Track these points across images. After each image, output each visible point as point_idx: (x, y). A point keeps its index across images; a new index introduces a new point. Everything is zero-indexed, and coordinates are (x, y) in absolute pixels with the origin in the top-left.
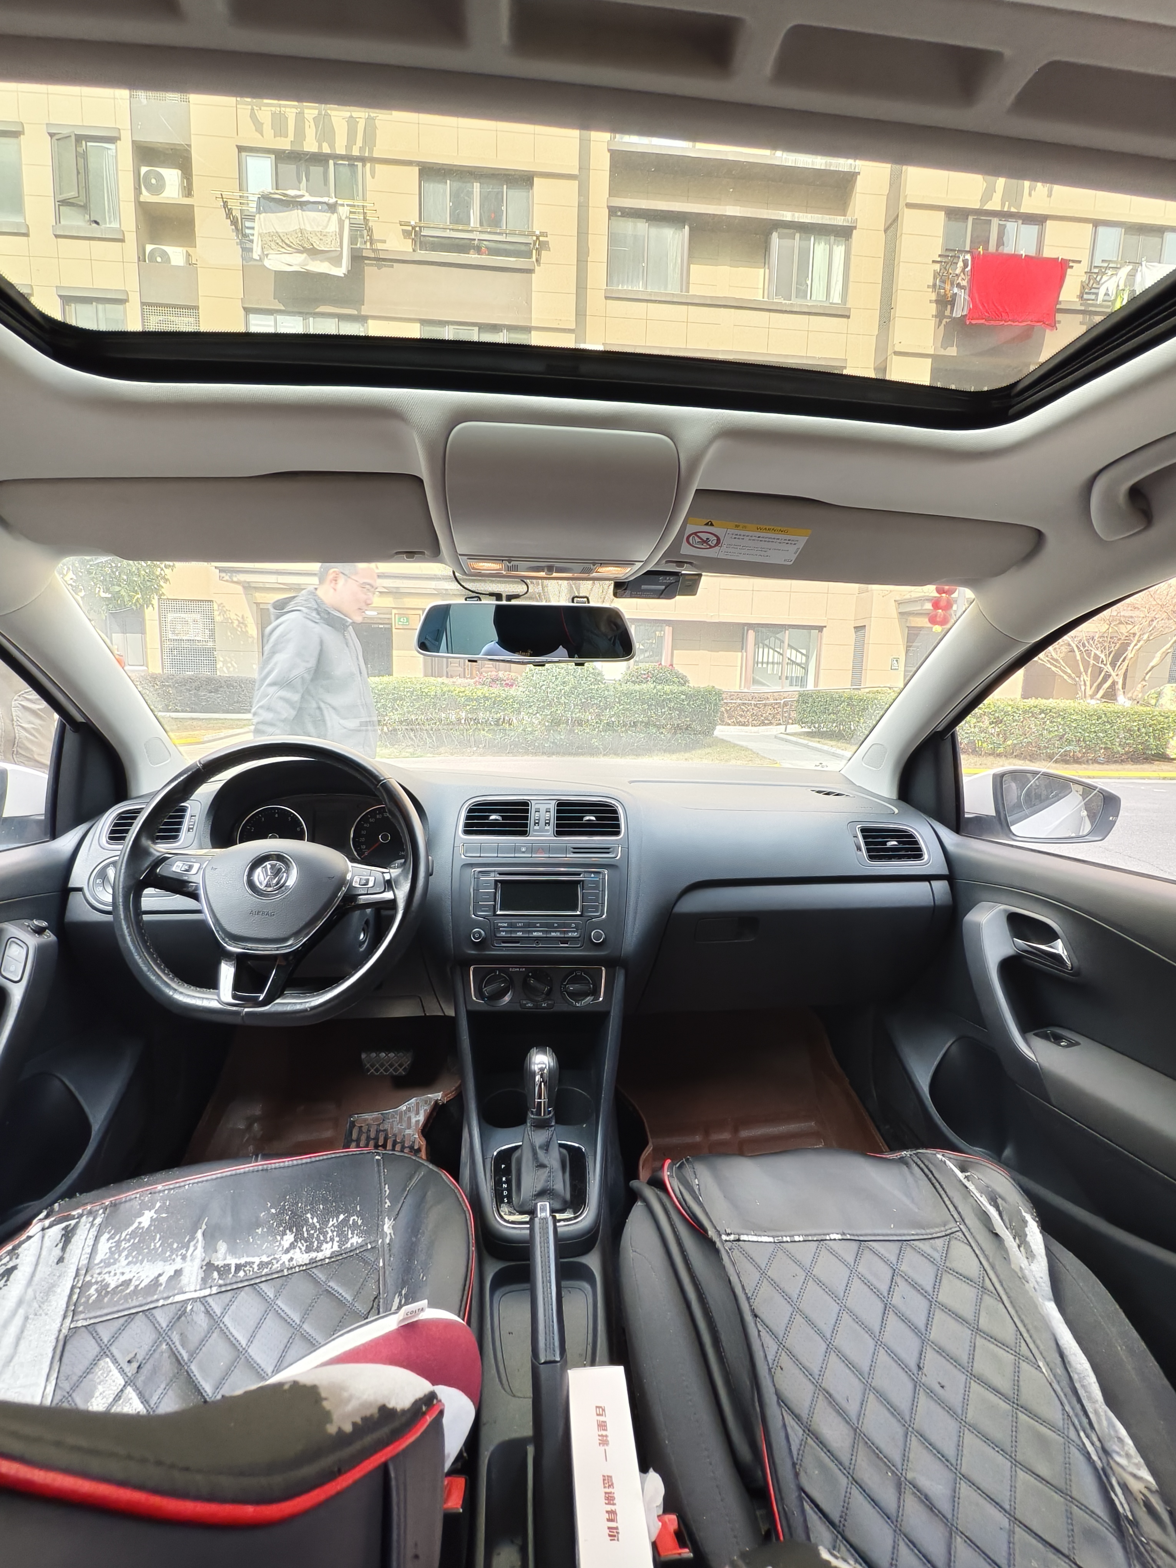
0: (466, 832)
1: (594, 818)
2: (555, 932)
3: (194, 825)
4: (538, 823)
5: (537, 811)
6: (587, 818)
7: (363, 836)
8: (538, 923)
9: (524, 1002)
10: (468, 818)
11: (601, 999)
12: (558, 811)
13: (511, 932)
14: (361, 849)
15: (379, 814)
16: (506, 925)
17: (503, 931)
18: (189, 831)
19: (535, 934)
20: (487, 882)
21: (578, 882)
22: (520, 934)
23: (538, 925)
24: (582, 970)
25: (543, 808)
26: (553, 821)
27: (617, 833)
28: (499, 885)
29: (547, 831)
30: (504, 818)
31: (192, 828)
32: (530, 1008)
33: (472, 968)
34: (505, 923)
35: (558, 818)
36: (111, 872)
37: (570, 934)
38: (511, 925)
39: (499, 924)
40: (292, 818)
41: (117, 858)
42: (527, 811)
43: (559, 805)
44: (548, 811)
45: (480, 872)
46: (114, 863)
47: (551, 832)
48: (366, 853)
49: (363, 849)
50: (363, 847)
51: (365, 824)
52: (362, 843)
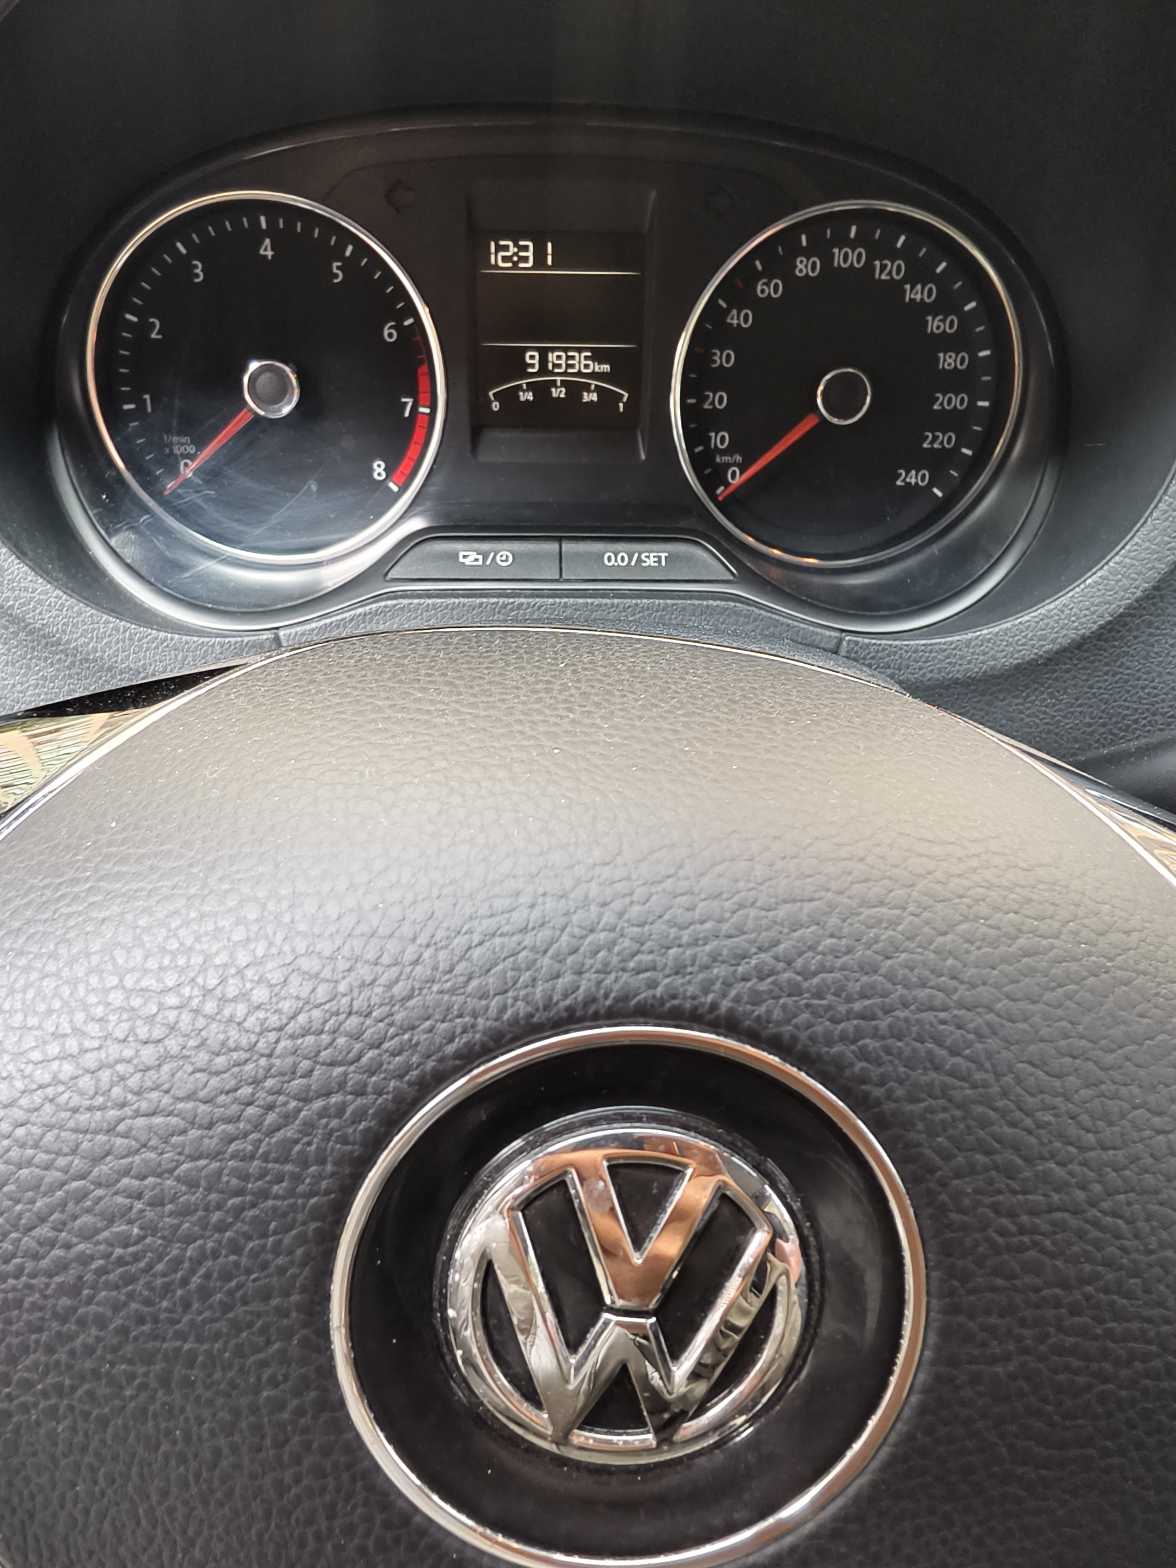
7: (720, 378)
14: (715, 453)
15: (809, 251)
40: (349, 263)
48: (736, 479)
49: (723, 452)
50: (720, 439)
51: (734, 312)
52: (715, 420)
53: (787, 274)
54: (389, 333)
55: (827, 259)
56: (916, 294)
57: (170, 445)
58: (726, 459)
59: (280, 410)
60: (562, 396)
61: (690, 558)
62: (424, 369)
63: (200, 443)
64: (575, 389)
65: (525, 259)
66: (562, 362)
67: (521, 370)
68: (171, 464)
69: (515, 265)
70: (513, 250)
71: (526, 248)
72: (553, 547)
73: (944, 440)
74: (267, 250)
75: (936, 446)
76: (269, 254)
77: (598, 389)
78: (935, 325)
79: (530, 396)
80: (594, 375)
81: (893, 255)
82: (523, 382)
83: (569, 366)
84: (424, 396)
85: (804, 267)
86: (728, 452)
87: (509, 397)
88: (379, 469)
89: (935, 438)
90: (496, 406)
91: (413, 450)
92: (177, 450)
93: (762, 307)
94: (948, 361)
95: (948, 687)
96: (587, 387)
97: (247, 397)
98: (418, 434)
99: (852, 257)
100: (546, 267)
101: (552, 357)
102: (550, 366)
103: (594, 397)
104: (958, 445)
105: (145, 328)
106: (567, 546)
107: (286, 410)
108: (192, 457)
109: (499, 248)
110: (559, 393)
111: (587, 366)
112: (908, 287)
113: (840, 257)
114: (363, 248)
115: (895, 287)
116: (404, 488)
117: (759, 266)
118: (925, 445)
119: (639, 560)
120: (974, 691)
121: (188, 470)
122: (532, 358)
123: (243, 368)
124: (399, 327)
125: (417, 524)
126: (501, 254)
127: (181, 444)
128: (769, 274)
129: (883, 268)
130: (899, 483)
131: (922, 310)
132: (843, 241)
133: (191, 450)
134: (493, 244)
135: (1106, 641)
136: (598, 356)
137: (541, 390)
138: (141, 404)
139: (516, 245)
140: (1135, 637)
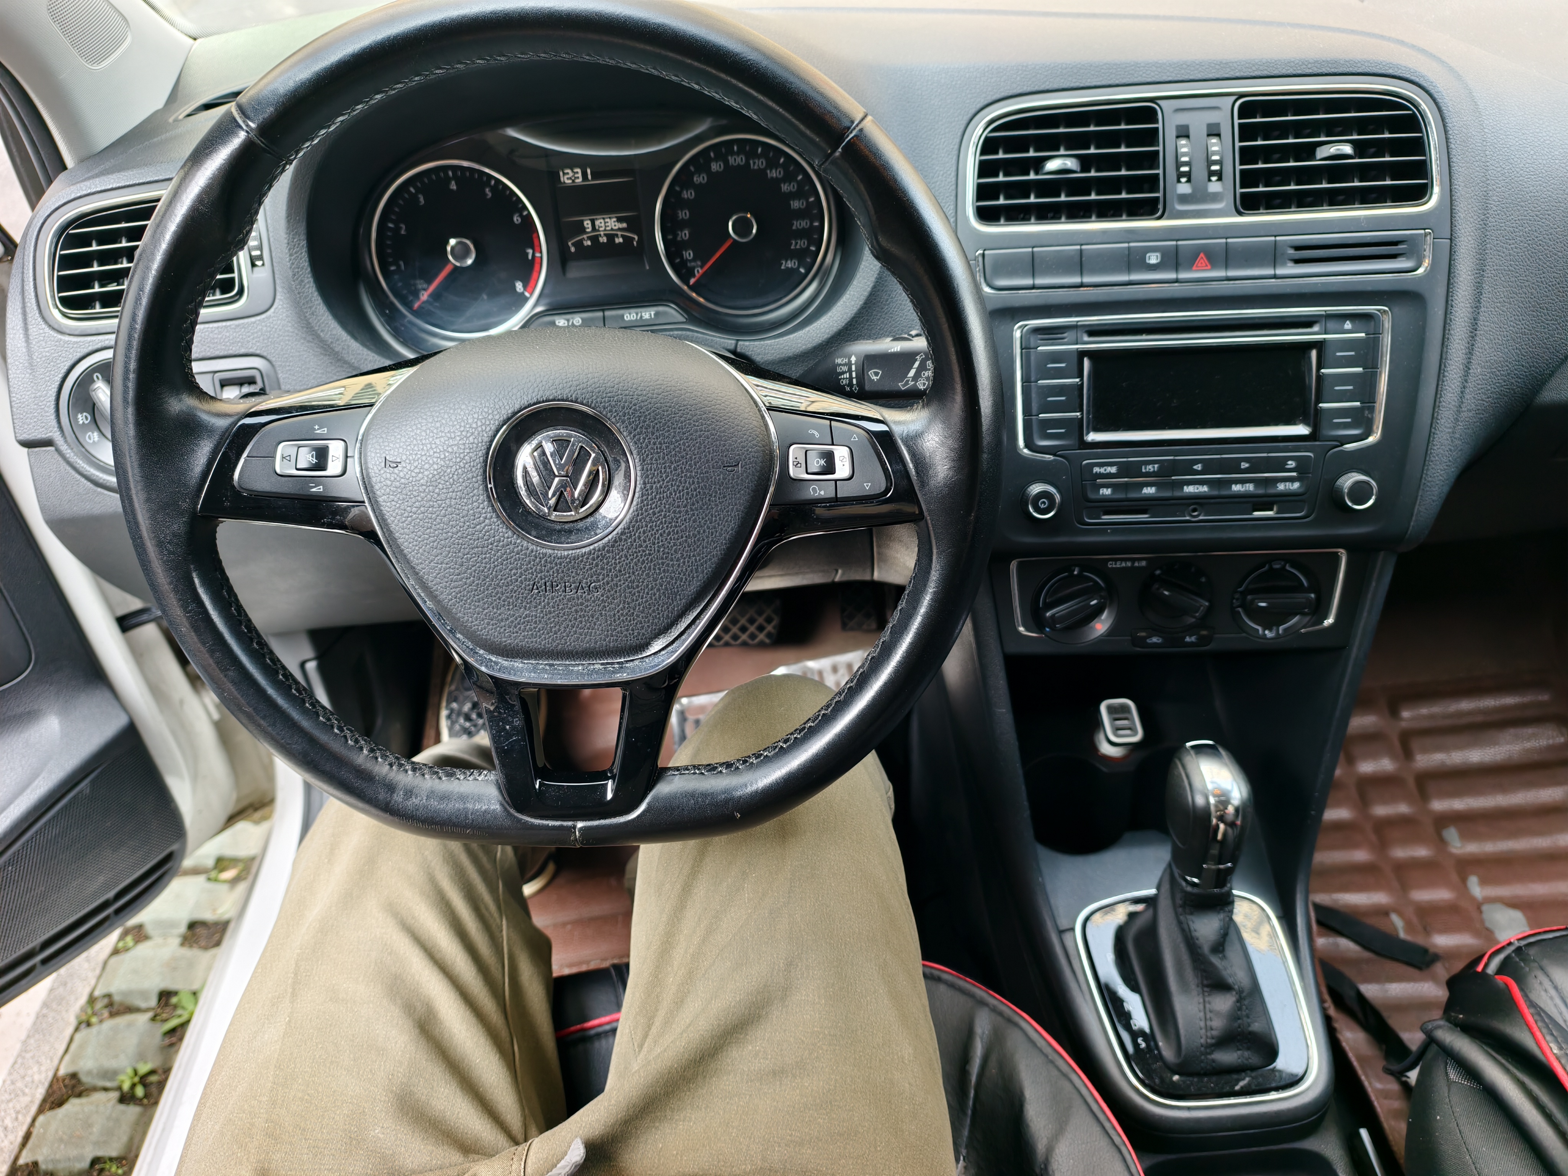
0: (986, 215)
1: (1347, 149)
2: (1243, 481)
3: (260, 248)
4: (1188, 175)
5: (1183, 133)
6: (1333, 150)
7: (683, 224)
8: (1197, 462)
9: (1143, 634)
10: (985, 169)
11: (1329, 621)
12: (1246, 132)
13: (1126, 486)
14: (684, 262)
15: (716, 159)
16: (1113, 470)
17: (1106, 486)
18: (253, 265)
19: (1190, 489)
20: (1056, 357)
21: (1305, 347)
22: (1150, 491)
23: (1198, 467)
24: (1286, 559)
25: (1198, 122)
26: (1232, 168)
27: (1419, 193)
28: (1086, 362)
29: (1215, 197)
30: (1086, 163)
31: (260, 257)
32: (1155, 645)
33: (1014, 565)
34: (1111, 464)
35: (1247, 155)
36: (102, 393)
37: (1281, 487)
38: (1126, 470)
39: (1096, 470)
40: (494, 189)
41: (108, 354)
42: (1152, 137)
43: (1247, 110)
44: (1214, 132)
45: (1037, 330)
46: (105, 369)
47: (1226, 203)
48: (699, 272)
49: (690, 261)
50: (689, 254)
51: (685, 192)
52: (684, 245)
53: (708, 170)
54: (517, 219)
55: (726, 162)
56: (773, 174)
57: (415, 285)
58: (693, 264)
59: (466, 262)
60: (605, 241)
61: (665, 313)
62: (535, 235)
63: (429, 282)
64: (611, 237)
65: (578, 178)
66: (603, 224)
67: (583, 230)
68: (416, 294)
69: (573, 181)
70: (571, 174)
71: (577, 173)
72: (600, 314)
73: (801, 244)
74: (453, 186)
75: (798, 247)
76: (455, 188)
77: (622, 236)
78: (785, 188)
79: (589, 243)
80: (619, 229)
81: (759, 157)
82: (585, 236)
83: (606, 226)
84: (537, 248)
85: (700, 179)
86: (694, 260)
87: (579, 245)
88: (519, 286)
89: (796, 243)
90: (573, 249)
91: (535, 274)
92: (420, 287)
93: (698, 188)
94: (796, 204)
95: (787, 361)
96: (617, 235)
97: (450, 257)
98: (537, 266)
99: (738, 160)
100: (589, 180)
101: (597, 223)
102: (597, 228)
103: (621, 240)
104: (809, 246)
105: (398, 229)
106: (607, 313)
107: (469, 262)
108: (425, 290)
109: (564, 174)
110: (603, 240)
111: (615, 226)
112: (768, 171)
113: (731, 160)
114: (498, 181)
115: (762, 172)
116: (531, 294)
117: (712, 155)
118: (792, 248)
119: (641, 317)
120: (798, 361)
121: (424, 296)
122: (587, 224)
123: (447, 242)
124: (521, 216)
125: (539, 309)
126: (566, 176)
127: (420, 284)
128: (699, 171)
129: (754, 163)
130: (783, 267)
131: (777, 182)
132: (732, 153)
133: (425, 286)
134: (561, 174)
135: (850, 330)
136: (620, 220)
137: (595, 239)
138: (399, 266)
139: (573, 171)
140: (863, 327)
